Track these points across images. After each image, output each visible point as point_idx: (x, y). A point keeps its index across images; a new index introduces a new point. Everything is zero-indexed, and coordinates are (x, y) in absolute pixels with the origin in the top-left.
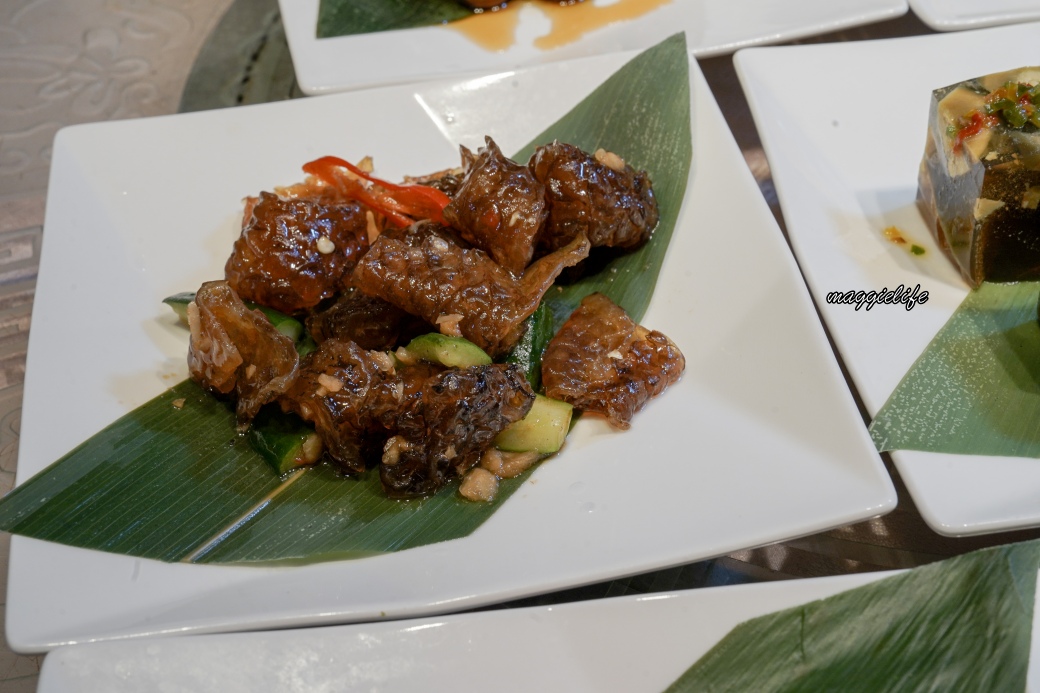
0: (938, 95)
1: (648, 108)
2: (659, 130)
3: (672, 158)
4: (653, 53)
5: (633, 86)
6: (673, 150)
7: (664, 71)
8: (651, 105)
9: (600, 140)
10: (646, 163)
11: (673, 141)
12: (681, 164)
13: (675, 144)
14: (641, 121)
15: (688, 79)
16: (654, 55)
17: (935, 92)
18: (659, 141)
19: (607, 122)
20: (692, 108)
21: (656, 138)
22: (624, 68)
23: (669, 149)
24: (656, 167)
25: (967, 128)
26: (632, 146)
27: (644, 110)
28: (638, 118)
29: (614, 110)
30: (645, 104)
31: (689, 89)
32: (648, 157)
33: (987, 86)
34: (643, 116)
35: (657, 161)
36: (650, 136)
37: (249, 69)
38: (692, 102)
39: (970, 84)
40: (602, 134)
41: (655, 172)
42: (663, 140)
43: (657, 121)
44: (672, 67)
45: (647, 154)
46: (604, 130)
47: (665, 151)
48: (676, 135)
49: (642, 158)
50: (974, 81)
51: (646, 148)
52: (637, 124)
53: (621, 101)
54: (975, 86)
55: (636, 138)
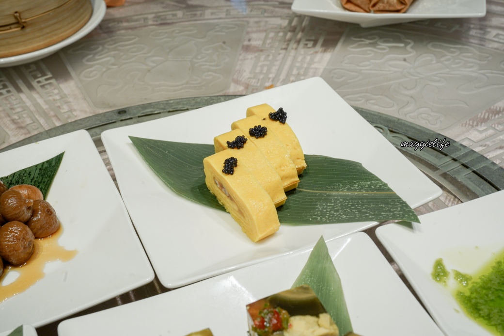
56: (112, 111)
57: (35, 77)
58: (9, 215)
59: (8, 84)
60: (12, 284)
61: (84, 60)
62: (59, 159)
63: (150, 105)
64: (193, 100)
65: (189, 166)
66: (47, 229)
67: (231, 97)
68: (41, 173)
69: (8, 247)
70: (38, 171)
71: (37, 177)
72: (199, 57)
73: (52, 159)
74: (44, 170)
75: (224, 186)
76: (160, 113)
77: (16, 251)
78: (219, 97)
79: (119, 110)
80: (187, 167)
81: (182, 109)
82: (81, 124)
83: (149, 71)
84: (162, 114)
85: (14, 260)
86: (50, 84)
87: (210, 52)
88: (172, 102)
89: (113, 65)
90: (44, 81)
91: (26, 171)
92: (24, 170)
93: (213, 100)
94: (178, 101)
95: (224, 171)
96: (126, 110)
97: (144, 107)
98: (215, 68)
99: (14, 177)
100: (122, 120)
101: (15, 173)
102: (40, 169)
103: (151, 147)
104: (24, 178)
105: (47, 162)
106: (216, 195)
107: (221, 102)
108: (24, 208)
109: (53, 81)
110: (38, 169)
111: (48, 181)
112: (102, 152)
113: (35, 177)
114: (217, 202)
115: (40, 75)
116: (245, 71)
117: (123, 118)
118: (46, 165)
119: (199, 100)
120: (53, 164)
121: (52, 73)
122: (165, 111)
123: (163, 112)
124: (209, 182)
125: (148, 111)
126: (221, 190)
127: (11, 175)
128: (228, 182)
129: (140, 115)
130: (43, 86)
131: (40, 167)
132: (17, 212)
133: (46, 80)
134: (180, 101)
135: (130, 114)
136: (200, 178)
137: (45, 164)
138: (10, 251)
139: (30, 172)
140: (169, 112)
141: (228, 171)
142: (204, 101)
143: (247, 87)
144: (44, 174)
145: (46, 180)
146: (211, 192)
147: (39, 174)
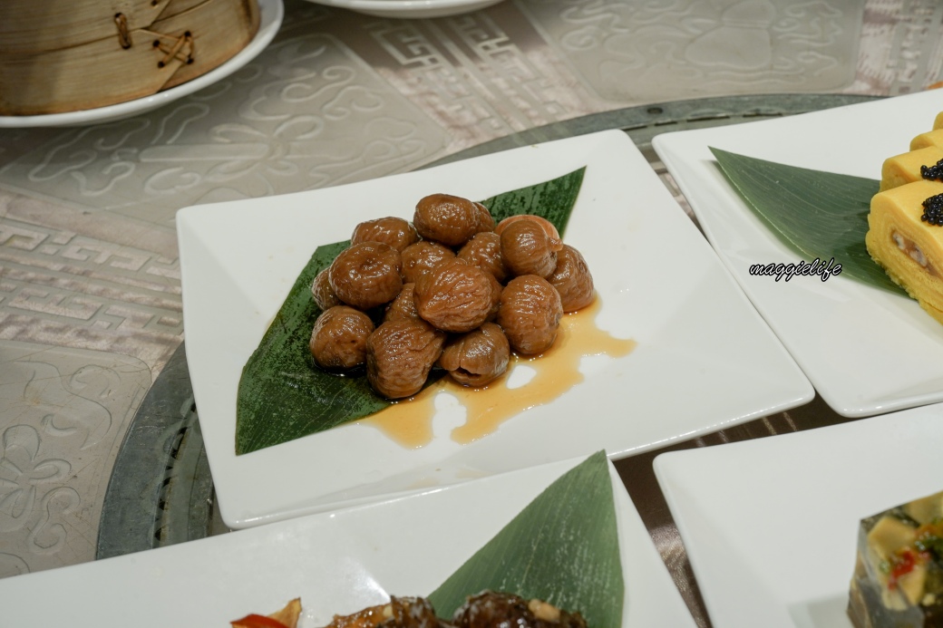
0: (867, 524)
1: (575, 535)
2: (589, 561)
3: (605, 592)
4: (575, 473)
5: (558, 511)
6: (604, 584)
7: (589, 496)
8: (579, 533)
9: (529, 566)
10: (578, 595)
11: (604, 574)
12: (614, 599)
13: (606, 577)
14: (569, 549)
15: (613, 504)
16: (577, 477)
17: (863, 522)
18: (590, 573)
19: (535, 548)
20: (620, 538)
21: (586, 570)
22: (547, 491)
23: (601, 582)
24: (589, 601)
25: (901, 566)
26: (562, 575)
27: (571, 538)
28: (566, 546)
29: (541, 536)
30: (572, 532)
31: (615, 516)
32: (579, 589)
33: (914, 513)
34: (571, 544)
35: (589, 594)
36: (580, 567)
37: (169, 468)
38: (619, 531)
39: (896, 512)
40: (531, 561)
41: (588, 605)
42: (594, 573)
43: (586, 551)
44: (596, 491)
45: (578, 585)
46: (532, 556)
47: (597, 585)
48: (606, 567)
49: (574, 590)
50: (900, 508)
51: (577, 579)
52: (566, 552)
53: (547, 526)
54: (901, 514)
55: (566, 567)
56: (636, 108)
57: (478, 39)
58: (522, 264)
59: (429, 47)
60: (525, 386)
61: (564, 15)
62: (576, 178)
63: (704, 102)
64: (788, 98)
65: (819, 211)
66: (577, 297)
67: (860, 98)
68: (544, 201)
69: (524, 319)
70: (537, 198)
71: (537, 208)
72: (783, 24)
73: (563, 177)
74: (549, 195)
75: (919, 246)
76: (727, 117)
77: (537, 328)
78: (837, 97)
79: (648, 106)
80: (816, 212)
81: (770, 113)
82: (581, 126)
83: (692, 41)
84: (732, 120)
85: (526, 345)
86: (507, 52)
87: (802, 15)
88: (746, 99)
89: (621, 27)
90: (496, 47)
91: (515, 196)
92: (511, 192)
93: (827, 101)
94: (759, 98)
95: (925, 218)
96: (663, 108)
97: (695, 104)
98: (821, 45)
99: (494, 204)
100: (657, 125)
101: (495, 198)
102: (542, 194)
103: (749, 171)
104: (513, 207)
105: (554, 181)
106: (887, 265)
107: (842, 105)
108: (547, 254)
109: (511, 48)
110: (538, 193)
111: (560, 215)
112: (662, 172)
113: (534, 206)
114: (889, 278)
115: (485, 36)
116: (867, 56)
117: (660, 122)
118: (552, 188)
119: (799, 99)
120: (567, 185)
121: (507, 34)
122: (737, 114)
123: (734, 116)
124: (876, 240)
125: (705, 111)
126: (908, 255)
127: (488, 200)
128: (936, 238)
129: (690, 118)
130: (494, 56)
131: (542, 190)
132: (537, 259)
133: (500, 44)
134: (764, 98)
135: (670, 115)
136: (846, 233)
137: (550, 185)
138: (526, 328)
139: (523, 198)
140: (745, 116)
141: (935, 218)
142: (809, 102)
143: (876, 83)
144: (551, 203)
145: (556, 213)
146: (875, 259)
147: (540, 202)
